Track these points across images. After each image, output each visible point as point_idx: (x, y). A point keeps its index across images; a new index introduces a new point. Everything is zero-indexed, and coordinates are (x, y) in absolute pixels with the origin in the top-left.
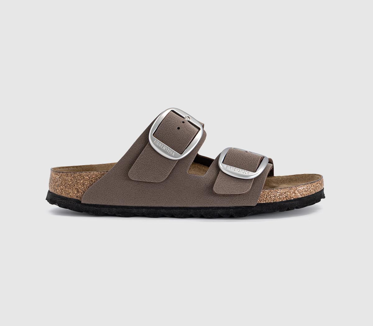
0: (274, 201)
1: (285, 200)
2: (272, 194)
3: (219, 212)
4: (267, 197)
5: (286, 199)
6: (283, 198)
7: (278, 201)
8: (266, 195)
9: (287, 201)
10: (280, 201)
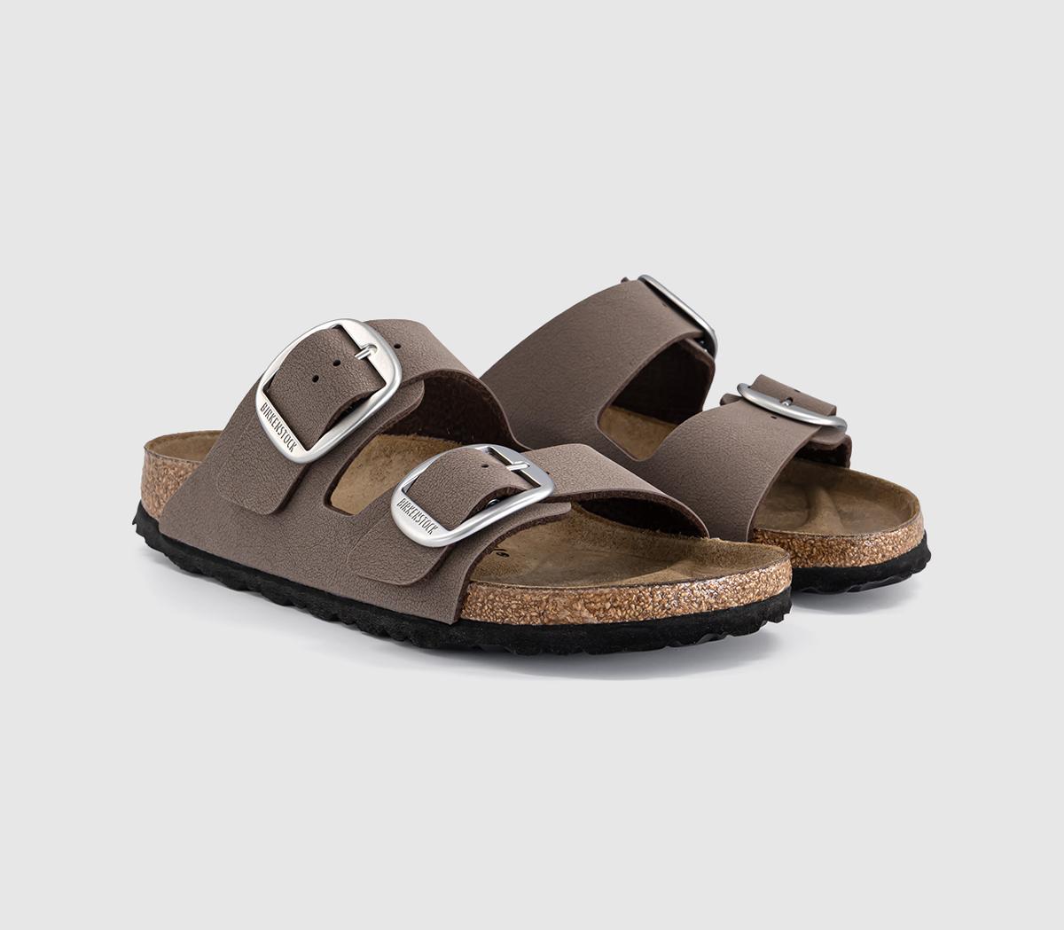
0: (505, 622)
1: (539, 622)
2: (497, 599)
3: (384, 622)
4: (483, 607)
5: (542, 621)
6: (532, 618)
7: (515, 621)
8: (480, 600)
9: (544, 627)
10: (522, 623)
